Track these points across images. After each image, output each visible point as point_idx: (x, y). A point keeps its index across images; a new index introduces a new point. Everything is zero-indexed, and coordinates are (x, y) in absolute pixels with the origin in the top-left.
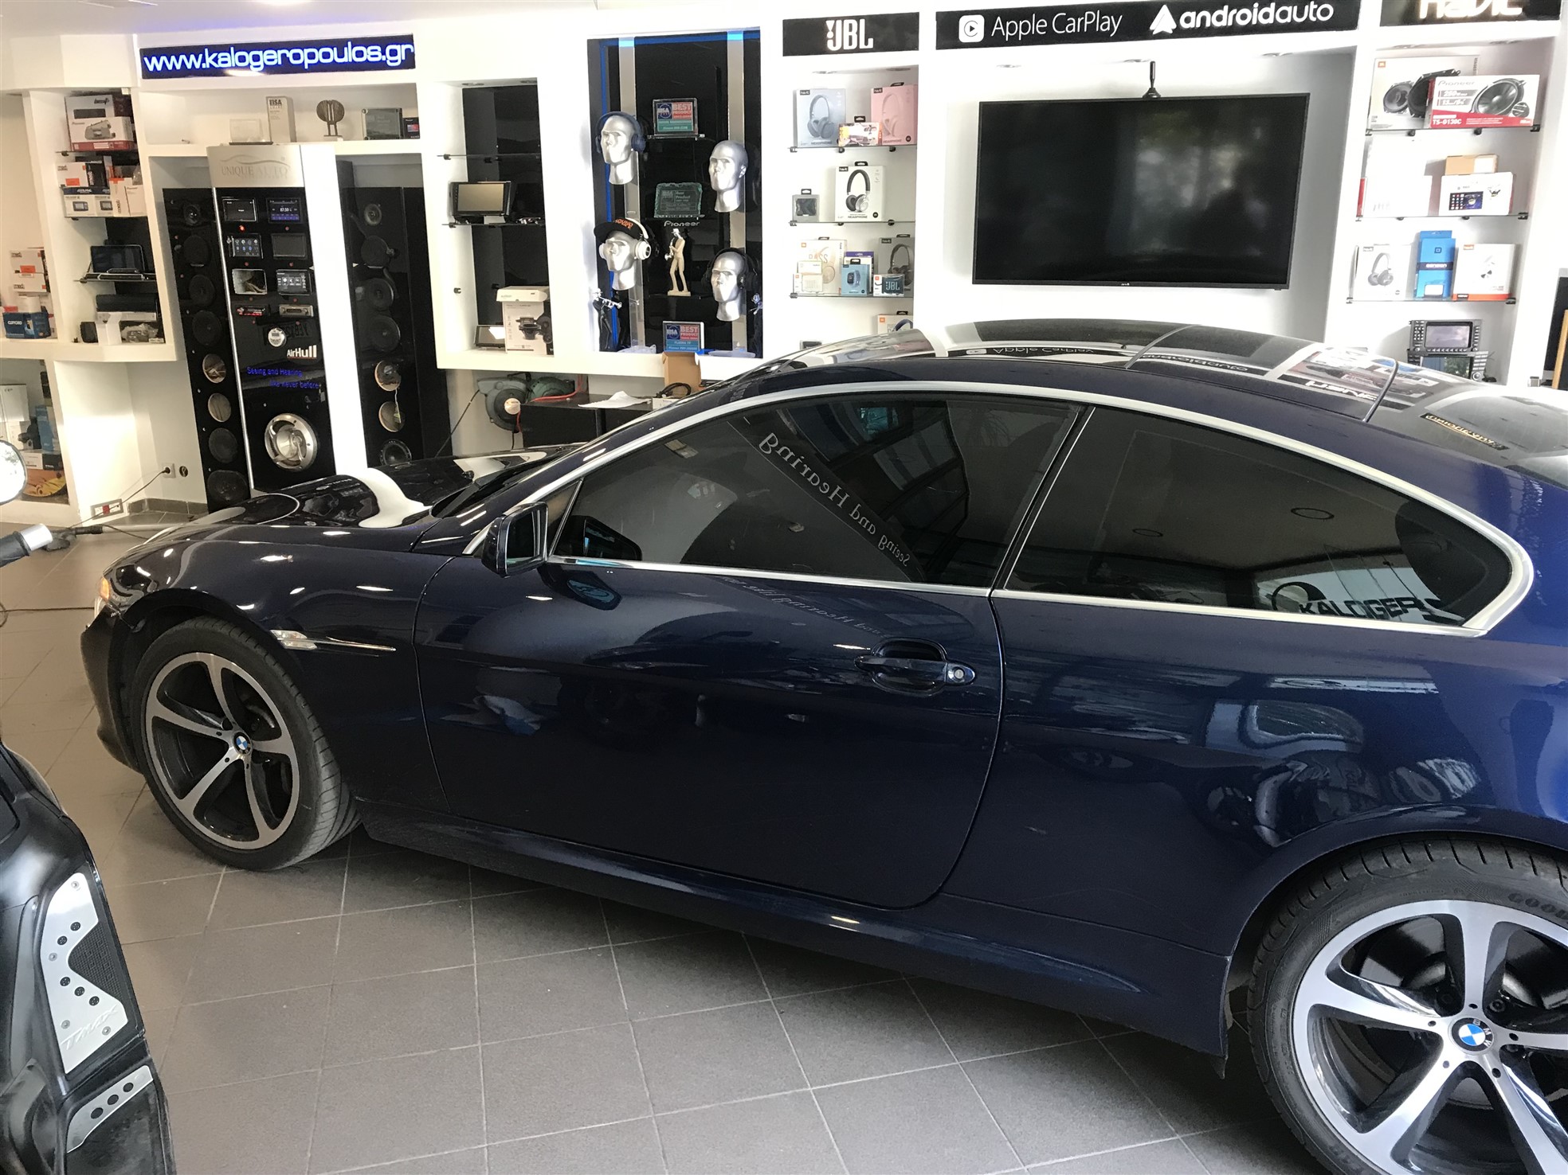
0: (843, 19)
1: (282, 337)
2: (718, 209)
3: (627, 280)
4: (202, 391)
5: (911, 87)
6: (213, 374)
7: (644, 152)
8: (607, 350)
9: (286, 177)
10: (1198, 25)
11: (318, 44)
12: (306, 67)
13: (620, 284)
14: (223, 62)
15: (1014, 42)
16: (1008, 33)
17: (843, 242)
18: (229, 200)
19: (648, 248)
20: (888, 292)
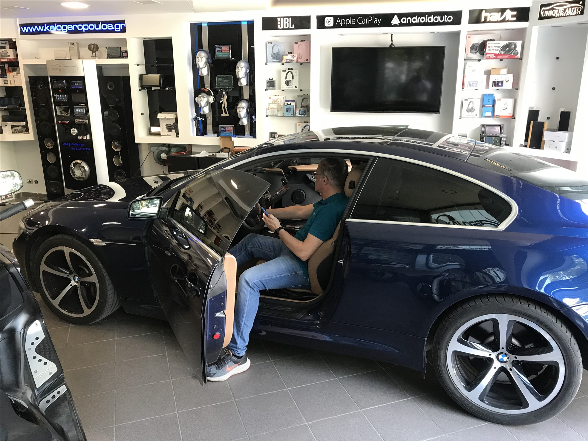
0: (283, 17)
1: (76, 131)
2: (239, 85)
3: (206, 110)
4: (44, 152)
5: (308, 42)
6: (49, 145)
7: (212, 64)
8: (199, 136)
9: (77, 72)
10: (407, 22)
11: (88, 23)
12: (84, 31)
13: (203, 111)
14: (52, 29)
15: (344, 27)
16: (342, 23)
17: (284, 97)
18: (55, 80)
19: (213, 99)
20: (301, 115)
